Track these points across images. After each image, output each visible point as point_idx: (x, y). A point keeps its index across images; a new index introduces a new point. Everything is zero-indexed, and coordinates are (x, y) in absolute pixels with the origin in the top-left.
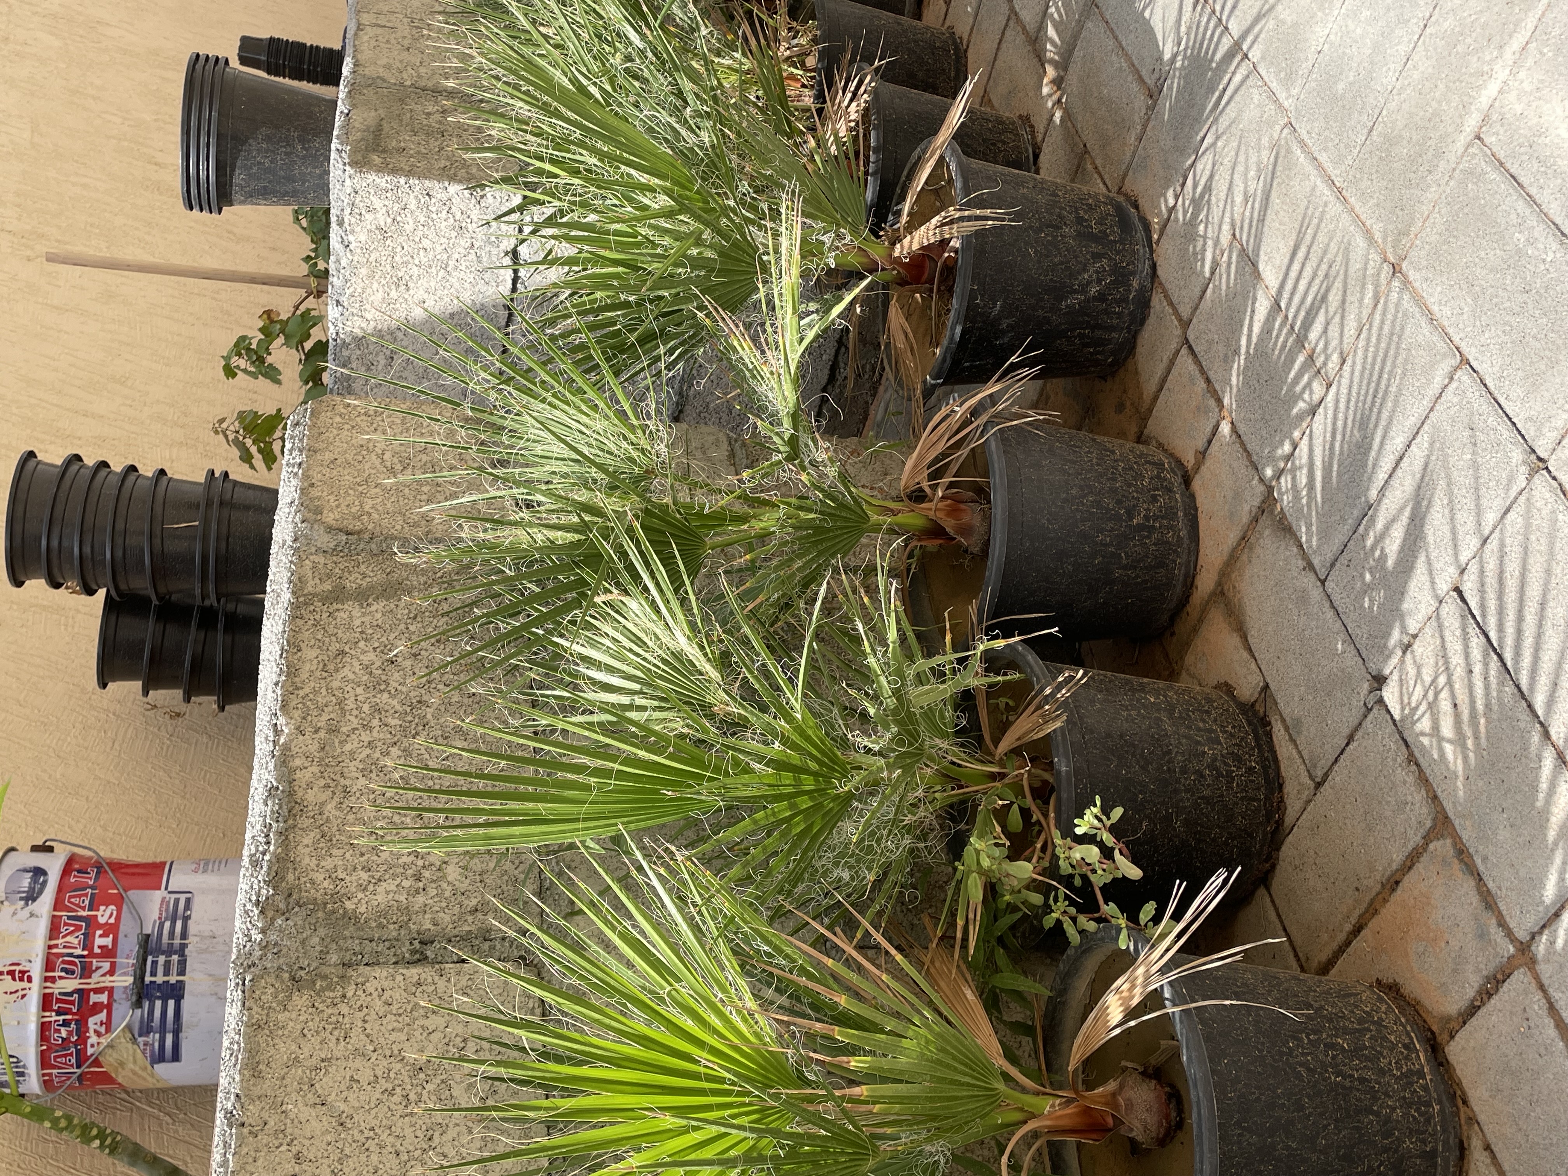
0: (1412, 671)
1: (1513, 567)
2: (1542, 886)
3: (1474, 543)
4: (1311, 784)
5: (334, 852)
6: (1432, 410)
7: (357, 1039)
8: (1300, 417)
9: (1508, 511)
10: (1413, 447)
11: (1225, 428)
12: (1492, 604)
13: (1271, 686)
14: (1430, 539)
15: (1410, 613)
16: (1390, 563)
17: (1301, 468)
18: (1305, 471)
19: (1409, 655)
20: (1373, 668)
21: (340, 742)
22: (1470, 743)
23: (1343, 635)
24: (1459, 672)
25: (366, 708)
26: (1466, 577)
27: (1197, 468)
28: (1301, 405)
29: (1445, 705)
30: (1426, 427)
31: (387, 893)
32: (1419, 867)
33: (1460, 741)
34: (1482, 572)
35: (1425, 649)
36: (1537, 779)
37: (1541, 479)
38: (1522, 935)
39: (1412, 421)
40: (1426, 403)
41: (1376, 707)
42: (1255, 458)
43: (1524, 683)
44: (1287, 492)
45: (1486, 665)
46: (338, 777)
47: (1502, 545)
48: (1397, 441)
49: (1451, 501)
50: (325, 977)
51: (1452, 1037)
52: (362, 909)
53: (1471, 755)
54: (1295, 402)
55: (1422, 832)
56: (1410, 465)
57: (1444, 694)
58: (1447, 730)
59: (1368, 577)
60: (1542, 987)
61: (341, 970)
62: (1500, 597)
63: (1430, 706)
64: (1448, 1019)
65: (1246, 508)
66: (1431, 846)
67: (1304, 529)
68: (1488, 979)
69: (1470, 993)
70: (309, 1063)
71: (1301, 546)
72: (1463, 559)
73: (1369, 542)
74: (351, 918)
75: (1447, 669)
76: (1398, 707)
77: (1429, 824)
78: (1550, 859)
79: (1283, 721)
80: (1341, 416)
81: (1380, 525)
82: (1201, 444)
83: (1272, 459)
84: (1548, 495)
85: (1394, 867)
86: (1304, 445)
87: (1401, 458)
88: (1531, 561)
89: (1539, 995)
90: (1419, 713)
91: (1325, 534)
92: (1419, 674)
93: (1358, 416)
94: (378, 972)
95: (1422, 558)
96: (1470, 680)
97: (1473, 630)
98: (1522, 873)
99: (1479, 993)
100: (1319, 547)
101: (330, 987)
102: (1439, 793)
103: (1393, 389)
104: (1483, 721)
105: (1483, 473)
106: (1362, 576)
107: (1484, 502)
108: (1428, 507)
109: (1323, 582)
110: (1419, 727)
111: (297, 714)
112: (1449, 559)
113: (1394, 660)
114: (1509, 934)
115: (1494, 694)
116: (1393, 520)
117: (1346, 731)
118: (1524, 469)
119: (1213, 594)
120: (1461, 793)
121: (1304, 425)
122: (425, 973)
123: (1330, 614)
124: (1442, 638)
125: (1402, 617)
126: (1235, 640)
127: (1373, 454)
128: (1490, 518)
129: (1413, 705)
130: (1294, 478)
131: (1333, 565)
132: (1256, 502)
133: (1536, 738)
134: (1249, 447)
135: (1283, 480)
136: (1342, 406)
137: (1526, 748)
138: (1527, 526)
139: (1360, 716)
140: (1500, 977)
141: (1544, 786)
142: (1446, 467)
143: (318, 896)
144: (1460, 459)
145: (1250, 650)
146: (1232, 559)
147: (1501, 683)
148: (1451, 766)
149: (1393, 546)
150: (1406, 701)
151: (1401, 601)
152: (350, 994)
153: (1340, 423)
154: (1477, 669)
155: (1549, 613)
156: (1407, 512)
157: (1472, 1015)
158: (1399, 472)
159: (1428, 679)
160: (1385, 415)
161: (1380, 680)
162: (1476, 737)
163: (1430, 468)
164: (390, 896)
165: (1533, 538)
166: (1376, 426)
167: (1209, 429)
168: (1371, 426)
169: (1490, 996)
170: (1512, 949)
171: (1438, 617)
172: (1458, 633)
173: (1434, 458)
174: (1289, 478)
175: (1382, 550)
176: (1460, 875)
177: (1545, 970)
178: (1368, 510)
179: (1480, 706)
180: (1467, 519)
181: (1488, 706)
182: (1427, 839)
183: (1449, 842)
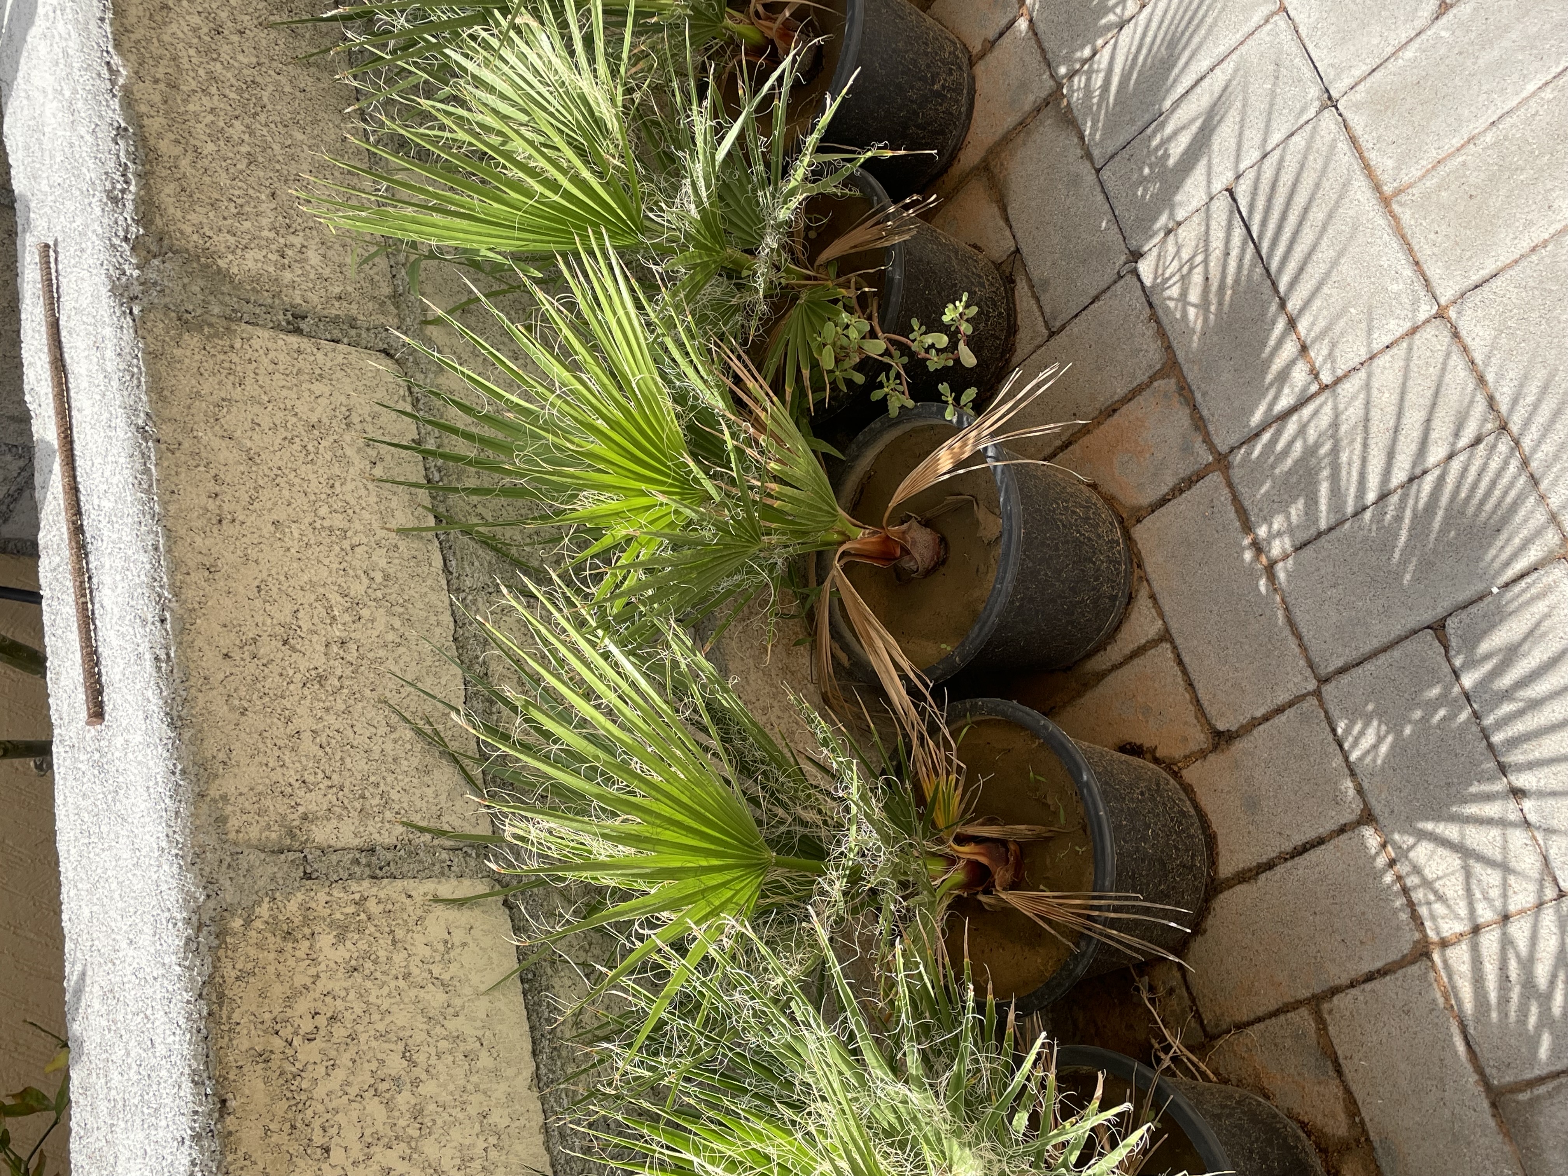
0: (1171, 248)
1: (1287, 178)
2: (1252, 413)
3: (1256, 155)
4: (1046, 333)
5: (197, 208)
6: (1242, 43)
7: (251, 388)
8: (1108, 28)
9: (1292, 134)
10: (1217, 71)
11: (1022, 24)
12: (1261, 204)
13: (1025, 251)
14: (1215, 147)
15: (1181, 204)
16: (1171, 162)
17: (1098, 71)
18: (1102, 75)
19: (1172, 237)
20: (1133, 244)
21: (183, 100)
22: (1213, 308)
23: (1110, 216)
24: (1216, 254)
25: (201, 72)
26: (1241, 181)
27: (982, 55)
28: (1111, 17)
29: (1197, 277)
30: (1234, 56)
31: (256, 261)
32: (1140, 399)
33: (1204, 305)
34: (1257, 179)
35: (1188, 235)
36: (1267, 338)
37: (1329, 114)
38: (1223, 448)
39: (1222, 49)
40: (1239, 36)
41: (1128, 278)
42: (1050, 56)
43: (1274, 266)
44: (1079, 89)
45: (1243, 250)
46: (186, 135)
47: (1282, 160)
48: (1203, 64)
49: (1242, 120)
50: (211, 325)
51: (1139, 521)
52: (235, 270)
53: (1212, 317)
54: (1106, 14)
55: (1151, 372)
56: (1211, 85)
57: (1199, 270)
58: (1194, 296)
59: (1146, 171)
60: (1230, 485)
61: (225, 323)
62: (1270, 200)
63: (1183, 278)
64: (1140, 508)
65: (1031, 98)
66: (1156, 384)
67: (1089, 124)
68: (1183, 480)
69: (1164, 490)
70: (210, 399)
71: (1082, 138)
72: (1242, 167)
73: (1155, 143)
74: (224, 276)
75: (1206, 250)
76: (1151, 276)
77: (1158, 366)
78: (1264, 395)
79: (1029, 280)
80: (1151, 34)
81: (1169, 130)
82: (992, 34)
83: (1068, 59)
84: (1333, 126)
85: (1116, 398)
86: (1106, 54)
87: (1202, 78)
88: (1305, 175)
89: (1226, 491)
90: (1171, 282)
91: (1110, 129)
92: (1178, 252)
93: (1169, 37)
94: (260, 332)
95: (1203, 162)
96: (1225, 261)
97: (1237, 222)
98: (1236, 404)
99: (1173, 490)
100: (1102, 140)
101: (216, 335)
102: (1175, 344)
103: (1209, 20)
104: (1229, 292)
105: (1279, 101)
106: (1141, 169)
107: (1274, 125)
108: (1219, 122)
109: (1098, 171)
110: (1167, 293)
111: (133, 57)
112: (1230, 164)
113: (1156, 240)
114: (1211, 447)
115: (1245, 272)
116: (1183, 128)
117: (1093, 293)
118: (1317, 104)
119: (976, 168)
120: (1195, 345)
121: (1110, 35)
122: (306, 344)
123: (1100, 197)
124: (1208, 226)
125: (1172, 208)
126: (995, 210)
127: (1176, 71)
128: (1276, 137)
129: (1167, 275)
130: (1089, 79)
131: (1112, 157)
132: (1043, 94)
133: (1274, 307)
134: (1046, 45)
135: (1076, 79)
136: (1154, 25)
137: (1263, 315)
138: (1308, 148)
139: (1110, 281)
140: (1194, 478)
141: (1272, 342)
142: (1245, 91)
143: (190, 246)
144: (1259, 88)
145: (1007, 220)
146: (1006, 140)
147: (1253, 265)
148: (1191, 325)
149: (1177, 150)
150: (1160, 272)
151: (1175, 193)
152: (238, 345)
153: (1148, 40)
154: (1235, 253)
155: (1311, 216)
156: (1198, 123)
157: (1161, 506)
158: (1198, 90)
159: (1185, 256)
160: (1196, 40)
161: (1136, 255)
162: (1220, 304)
163: (1230, 89)
164: (260, 265)
165: (1311, 158)
166: (1184, 48)
167: (1004, 22)
168: (1180, 47)
169: (1181, 491)
170: (1211, 458)
171: (1208, 210)
172: (1224, 224)
173: (1234, 83)
174: (1083, 79)
175: (1166, 150)
176: (1178, 405)
177: (1236, 474)
178: (1159, 118)
179: (1230, 280)
180: (1253, 136)
181: (1237, 281)
182: (1152, 379)
183: (1173, 381)
